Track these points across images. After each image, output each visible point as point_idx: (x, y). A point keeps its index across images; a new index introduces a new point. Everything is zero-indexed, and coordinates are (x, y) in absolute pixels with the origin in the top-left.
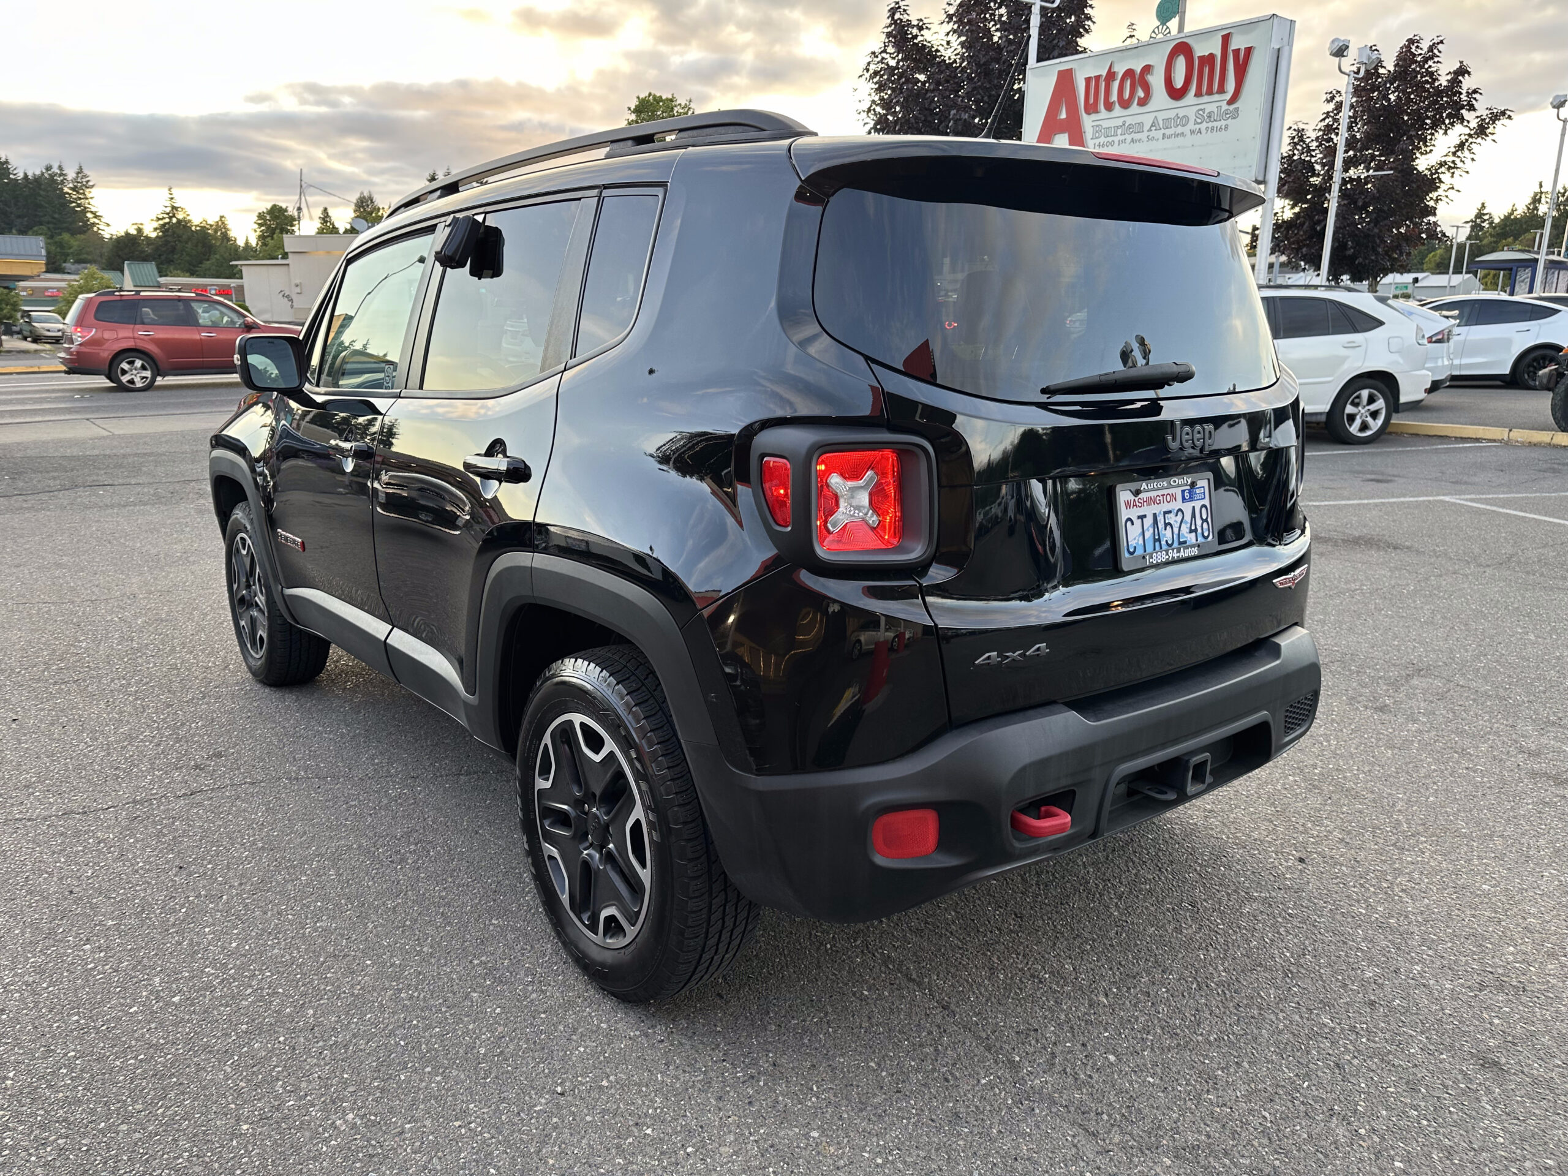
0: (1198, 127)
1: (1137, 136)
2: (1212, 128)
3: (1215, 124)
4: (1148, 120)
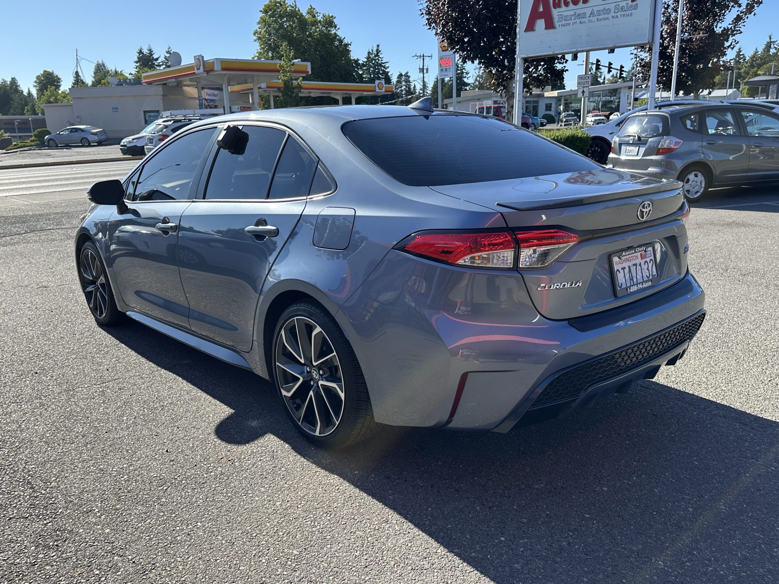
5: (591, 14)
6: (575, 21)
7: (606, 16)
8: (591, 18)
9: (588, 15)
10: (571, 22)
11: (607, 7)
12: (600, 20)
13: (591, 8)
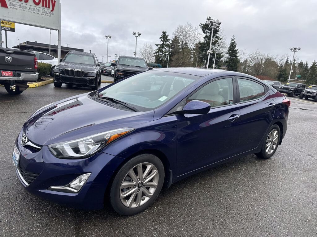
0: (43, 13)
1: (25, 10)
2: (47, 15)
3: (48, 14)
4: (28, 7)
5: (29, 9)
6: (21, 9)
7: (38, 12)
8: (30, 11)
9: (28, 8)
10: (18, 8)
11: (38, 9)
12: (35, 13)
13: (30, 6)
